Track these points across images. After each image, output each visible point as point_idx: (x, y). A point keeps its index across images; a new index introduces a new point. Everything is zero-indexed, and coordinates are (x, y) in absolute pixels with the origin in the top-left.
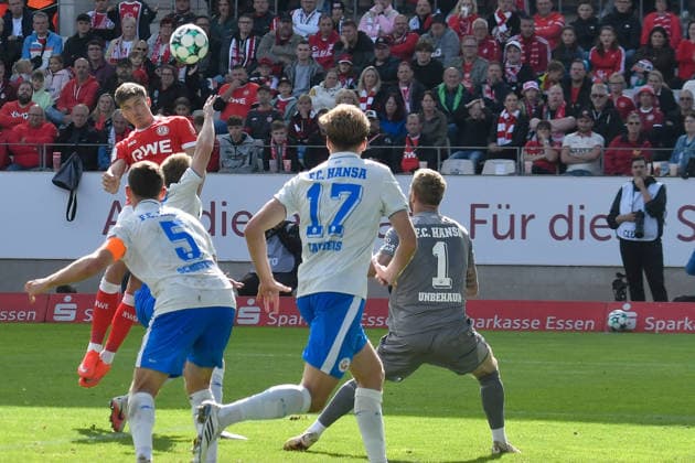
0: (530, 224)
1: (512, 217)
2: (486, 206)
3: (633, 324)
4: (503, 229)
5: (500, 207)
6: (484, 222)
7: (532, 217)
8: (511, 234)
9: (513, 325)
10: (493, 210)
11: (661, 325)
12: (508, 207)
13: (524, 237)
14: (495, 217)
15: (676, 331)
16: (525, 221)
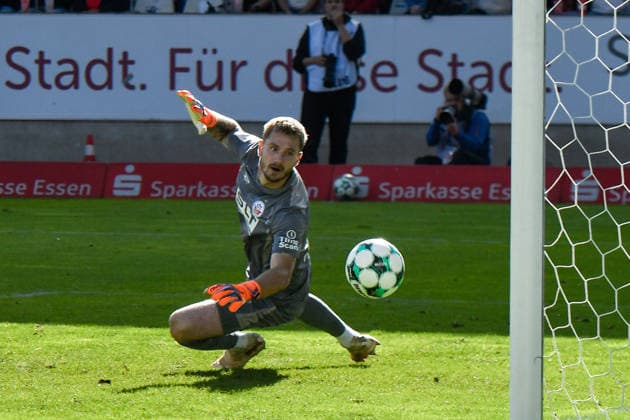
0: (242, 72)
1: (220, 64)
2: (188, 51)
3: (364, 191)
4: (209, 78)
5: (205, 51)
6: (186, 70)
7: (244, 63)
8: (219, 84)
9: (220, 193)
10: (197, 55)
11: (398, 192)
12: (215, 51)
13: (234, 87)
14: (199, 64)
15: (416, 200)
16: (235, 68)
